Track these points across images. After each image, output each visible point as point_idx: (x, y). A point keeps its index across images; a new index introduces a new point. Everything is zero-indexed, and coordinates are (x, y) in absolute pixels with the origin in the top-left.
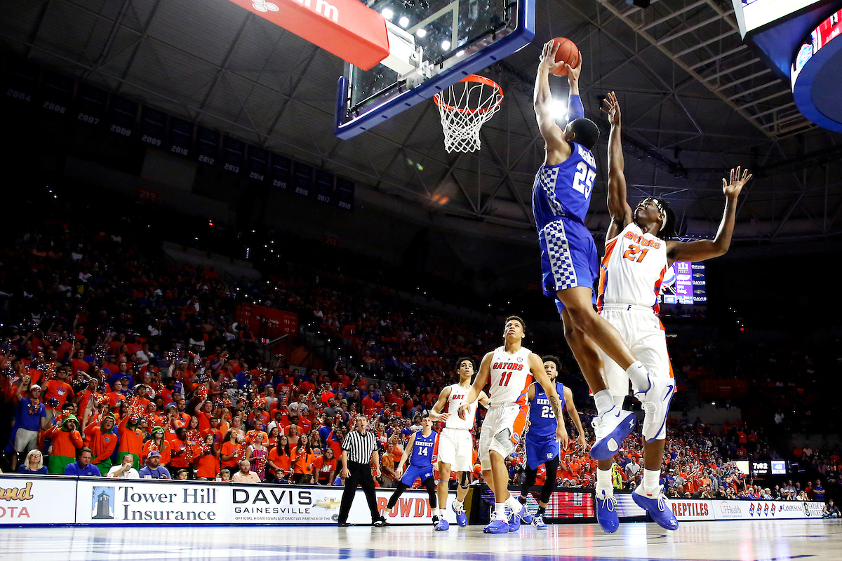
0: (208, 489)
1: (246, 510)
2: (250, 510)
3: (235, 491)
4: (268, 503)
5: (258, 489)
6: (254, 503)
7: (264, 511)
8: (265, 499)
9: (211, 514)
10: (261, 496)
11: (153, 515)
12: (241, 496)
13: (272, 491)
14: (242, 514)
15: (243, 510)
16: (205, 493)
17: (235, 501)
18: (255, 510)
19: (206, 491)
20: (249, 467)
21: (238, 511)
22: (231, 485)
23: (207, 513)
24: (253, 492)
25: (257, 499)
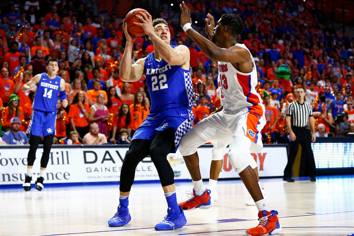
0: (62, 152)
1: (96, 170)
2: (99, 170)
3: (85, 153)
4: (114, 162)
5: (104, 150)
6: (102, 162)
7: (111, 170)
8: (111, 159)
9: (66, 174)
10: (108, 157)
11: (19, 177)
12: (90, 157)
13: (117, 152)
14: (93, 174)
15: (93, 170)
16: (60, 156)
17: (86, 162)
18: (104, 169)
19: (60, 154)
20: (98, 130)
21: (89, 171)
22: (81, 147)
23: (63, 174)
24: (101, 152)
25: (104, 159)
